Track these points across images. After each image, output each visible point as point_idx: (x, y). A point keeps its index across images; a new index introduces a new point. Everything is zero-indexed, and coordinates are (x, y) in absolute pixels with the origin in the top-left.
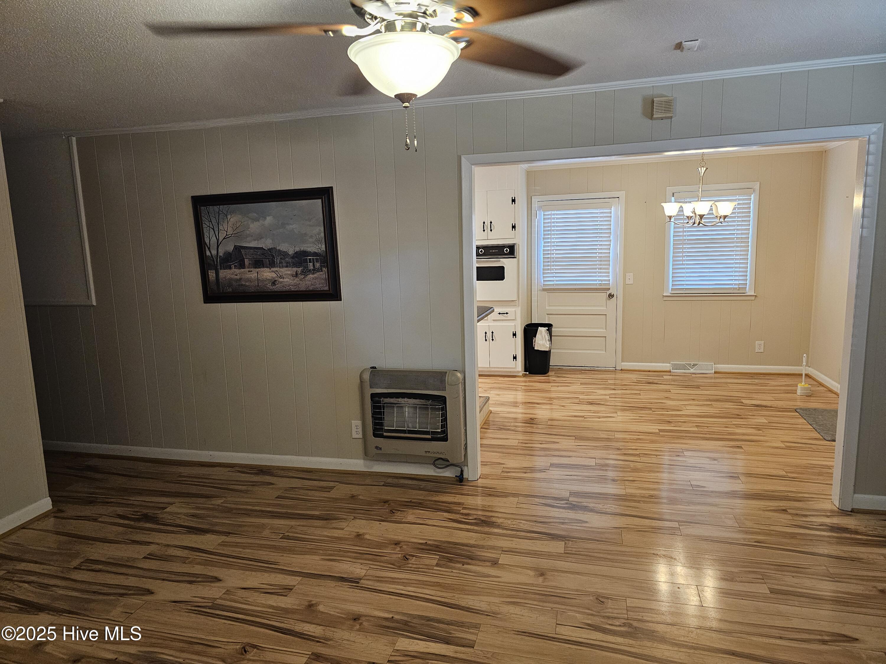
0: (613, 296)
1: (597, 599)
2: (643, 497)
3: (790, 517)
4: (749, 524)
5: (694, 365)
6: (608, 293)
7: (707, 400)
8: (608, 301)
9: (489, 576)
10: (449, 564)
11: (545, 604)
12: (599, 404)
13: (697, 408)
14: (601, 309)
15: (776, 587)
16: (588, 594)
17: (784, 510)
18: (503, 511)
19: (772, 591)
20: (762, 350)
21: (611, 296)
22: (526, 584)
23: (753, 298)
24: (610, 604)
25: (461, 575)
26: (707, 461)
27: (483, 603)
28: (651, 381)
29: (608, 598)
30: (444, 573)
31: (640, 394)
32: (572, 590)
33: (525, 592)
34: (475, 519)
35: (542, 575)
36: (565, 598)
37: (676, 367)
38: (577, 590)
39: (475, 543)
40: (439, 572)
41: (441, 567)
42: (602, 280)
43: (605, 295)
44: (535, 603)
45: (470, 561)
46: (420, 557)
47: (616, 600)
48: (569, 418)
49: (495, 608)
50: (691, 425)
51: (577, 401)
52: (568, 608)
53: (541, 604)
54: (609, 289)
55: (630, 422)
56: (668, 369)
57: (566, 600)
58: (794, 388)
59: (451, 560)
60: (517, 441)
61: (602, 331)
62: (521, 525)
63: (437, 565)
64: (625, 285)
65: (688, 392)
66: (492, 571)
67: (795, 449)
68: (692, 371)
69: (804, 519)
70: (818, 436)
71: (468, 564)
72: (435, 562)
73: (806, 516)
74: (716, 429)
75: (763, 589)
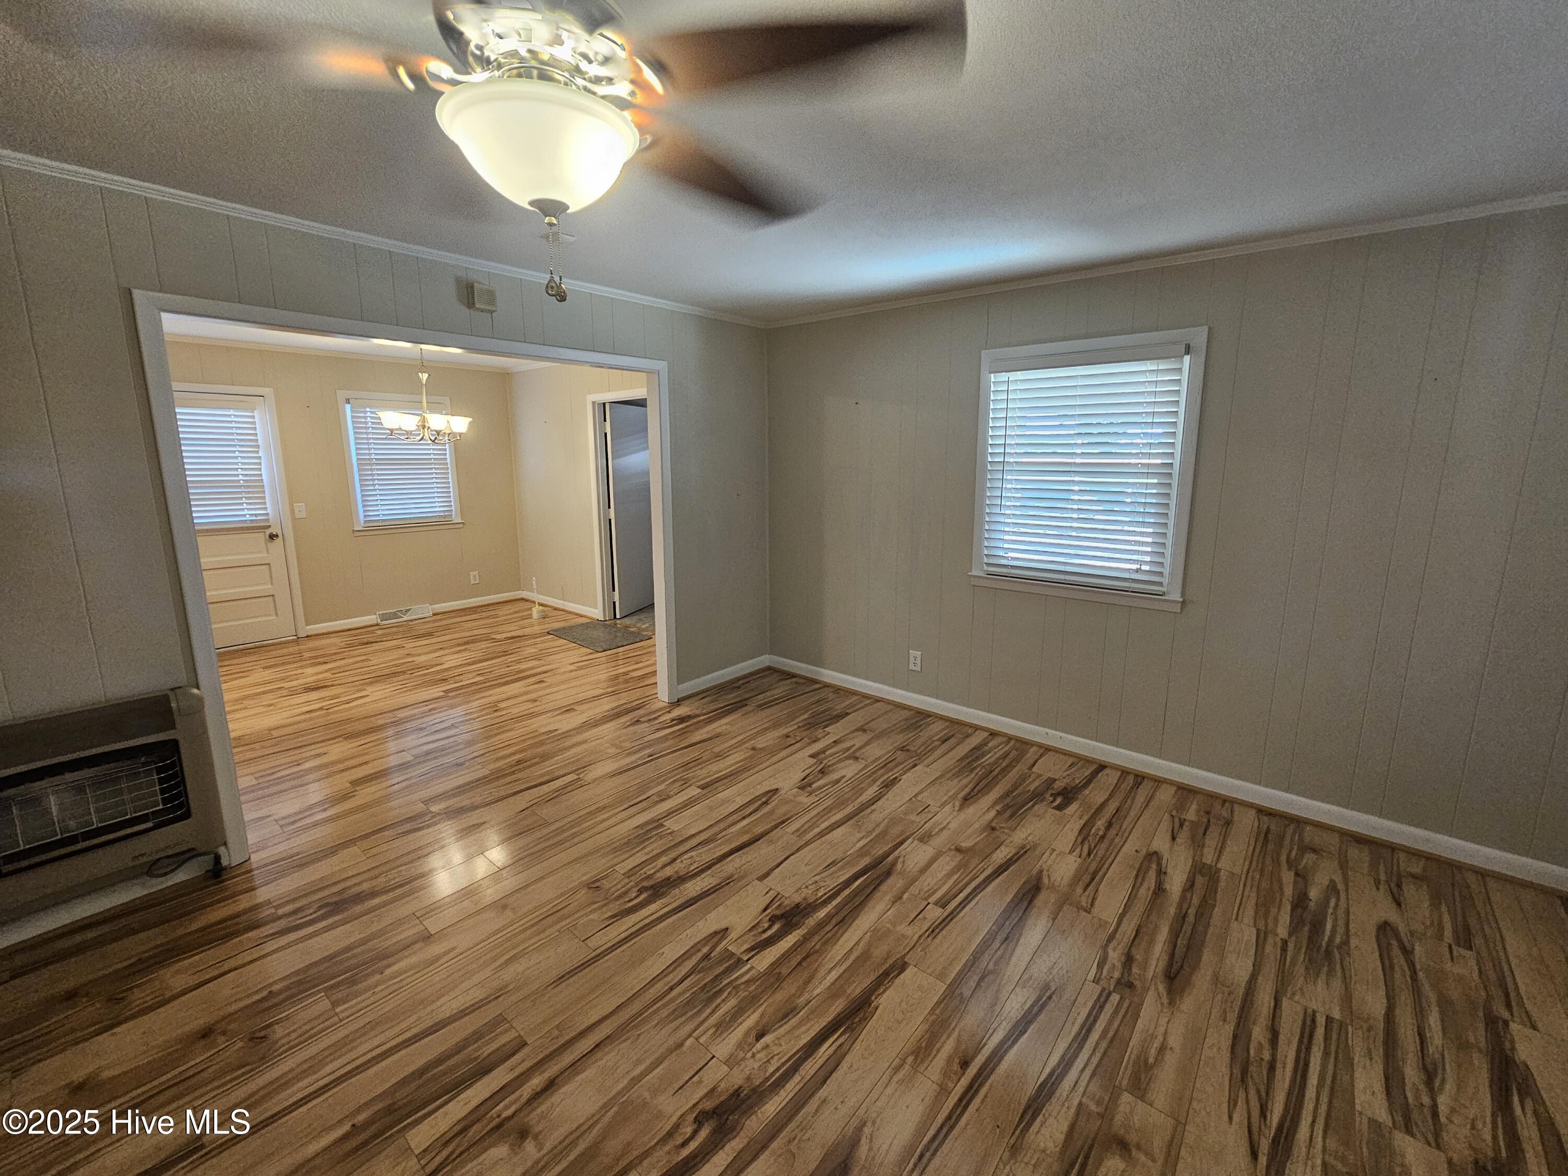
0: (277, 536)
1: (590, 888)
2: (512, 766)
3: (646, 725)
4: (627, 745)
5: (407, 611)
6: (268, 532)
7: (459, 645)
8: (270, 545)
9: (437, 958)
10: (355, 988)
11: (547, 933)
12: (325, 687)
13: (456, 656)
14: (261, 556)
15: (703, 782)
16: (576, 890)
17: (638, 721)
18: (354, 873)
19: (703, 787)
20: (477, 581)
21: (272, 537)
22: (499, 931)
23: (461, 526)
24: (606, 884)
25: (392, 989)
26: (530, 705)
27: (472, 991)
28: (365, 640)
29: (598, 880)
30: (364, 1004)
31: (367, 660)
32: (557, 898)
33: (509, 940)
34: (320, 908)
35: (505, 907)
36: (558, 911)
37: (384, 617)
38: (562, 894)
39: (362, 936)
40: (350, 1012)
41: (347, 1001)
42: (256, 515)
43: (261, 537)
44: (534, 940)
45: (385, 962)
46: (287, 1018)
47: (607, 876)
48: (303, 717)
49: (495, 984)
50: (470, 676)
51: (285, 692)
52: (576, 916)
53: (542, 936)
54: (269, 526)
55: (394, 695)
56: (375, 622)
57: (565, 911)
58: (528, 612)
59: (353, 982)
60: (251, 777)
61: (267, 588)
62: (404, 873)
63: (335, 1004)
64: (294, 519)
65: (425, 642)
66: (436, 949)
67: (587, 667)
68: (405, 618)
69: (657, 722)
70: (589, 651)
71: (389, 966)
72: (325, 1004)
73: (655, 718)
74: (498, 672)
75: (694, 791)
